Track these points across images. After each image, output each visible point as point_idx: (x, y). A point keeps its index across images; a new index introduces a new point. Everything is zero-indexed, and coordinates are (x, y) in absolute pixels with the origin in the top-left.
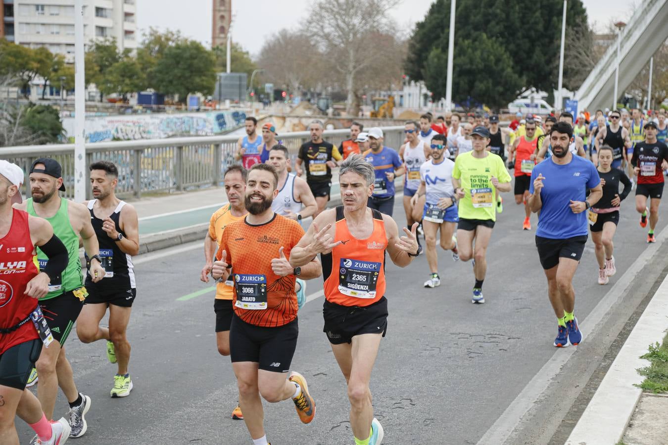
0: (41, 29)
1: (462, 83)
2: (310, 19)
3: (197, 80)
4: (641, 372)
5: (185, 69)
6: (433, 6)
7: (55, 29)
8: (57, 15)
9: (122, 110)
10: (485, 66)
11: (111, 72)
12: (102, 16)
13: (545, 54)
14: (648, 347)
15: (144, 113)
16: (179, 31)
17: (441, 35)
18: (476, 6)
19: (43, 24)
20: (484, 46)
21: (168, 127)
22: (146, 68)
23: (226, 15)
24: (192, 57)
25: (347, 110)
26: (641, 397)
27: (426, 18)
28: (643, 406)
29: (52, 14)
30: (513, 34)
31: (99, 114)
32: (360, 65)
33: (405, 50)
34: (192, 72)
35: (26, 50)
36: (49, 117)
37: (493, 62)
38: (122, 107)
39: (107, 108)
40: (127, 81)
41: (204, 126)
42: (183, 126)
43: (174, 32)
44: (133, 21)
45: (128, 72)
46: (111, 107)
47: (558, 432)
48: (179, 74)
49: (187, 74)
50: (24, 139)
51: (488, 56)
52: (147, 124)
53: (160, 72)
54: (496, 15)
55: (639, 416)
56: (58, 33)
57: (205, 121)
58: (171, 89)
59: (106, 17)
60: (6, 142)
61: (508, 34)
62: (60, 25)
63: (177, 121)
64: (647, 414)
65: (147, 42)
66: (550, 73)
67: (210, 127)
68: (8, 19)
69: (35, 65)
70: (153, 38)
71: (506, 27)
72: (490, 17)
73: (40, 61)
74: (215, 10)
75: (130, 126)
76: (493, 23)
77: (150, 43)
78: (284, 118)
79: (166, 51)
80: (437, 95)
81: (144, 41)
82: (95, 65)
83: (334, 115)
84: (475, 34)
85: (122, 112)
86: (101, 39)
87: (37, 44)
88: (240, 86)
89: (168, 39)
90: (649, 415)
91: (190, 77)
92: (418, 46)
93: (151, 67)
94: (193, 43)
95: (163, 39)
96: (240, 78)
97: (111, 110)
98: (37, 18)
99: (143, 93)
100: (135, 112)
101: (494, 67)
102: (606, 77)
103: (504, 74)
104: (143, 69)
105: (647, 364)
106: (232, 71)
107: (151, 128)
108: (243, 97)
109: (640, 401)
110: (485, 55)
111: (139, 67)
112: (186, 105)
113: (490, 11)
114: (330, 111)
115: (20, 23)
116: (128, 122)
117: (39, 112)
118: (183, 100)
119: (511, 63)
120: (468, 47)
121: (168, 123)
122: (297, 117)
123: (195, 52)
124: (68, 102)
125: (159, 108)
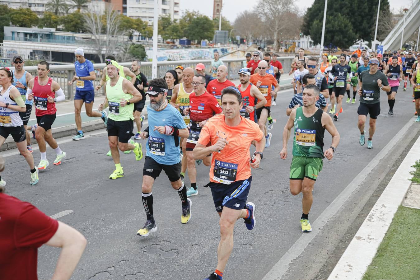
0: (138, 10)
1: (328, 36)
2: (258, 6)
3: (206, 33)
4: (411, 173)
5: (200, 29)
7: (144, 10)
8: (145, 3)
9: (172, 47)
10: (339, 29)
11: (168, 30)
12: (165, 4)
13: (368, 23)
14: (415, 162)
15: (182, 48)
16: (198, 11)
17: (320, 14)
19: (139, 8)
20: (339, 19)
21: (192, 55)
22: (183, 28)
23: (219, 4)
24: (204, 23)
25: (274, 48)
26: (411, 185)
27: (312, 5)
28: (412, 189)
29: (143, 3)
30: (353, 14)
31: (162, 49)
32: (280, 27)
33: (302, 21)
34: (203, 30)
35: (131, 19)
36: (140, 50)
37: (343, 27)
38: (172, 46)
39: (165, 46)
40: (175, 34)
41: (208, 55)
42: (199, 55)
43: (196, 12)
44: (178, 7)
45: (175, 30)
46: (167, 46)
47: (370, 199)
48: (198, 31)
49: (202, 31)
50: (129, 60)
51: (341, 24)
52: (183, 53)
53: (189, 30)
55: (410, 193)
56: (145, 12)
57: (209, 52)
58: (194, 38)
59: (166, 4)
60: (122, 61)
61: (351, 14)
62: (147, 8)
63: (196, 52)
64: (413, 193)
65: (184, 16)
66: (371, 32)
67: (211, 55)
68: (124, 6)
69: (135, 26)
70: (187, 14)
71: (350, 11)
72: (343, 6)
73: (138, 25)
74: (215, 2)
75: (175, 54)
76: (345, 8)
77: (185, 16)
78: (244, 52)
79: (192, 20)
80: (316, 41)
81: (183, 16)
82: (161, 26)
83: (267, 50)
84: (335, 13)
85: (172, 48)
86: (164, 15)
87: (136, 17)
88: (225, 37)
89: (193, 15)
90: (414, 193)
91: (203, 32)
92: (308, 19)
93: (185, 28)
94: (205, 16)
95: (191, 15)
96: (225, 33)
97: (167, 47)
98: (137, 5)
99: (181, 39)
100: (178, 48)
101: (344, 29)
102: (397, 35)
103: (349, 32)
104: (182, 28)
105: (414, 170)
106: (221, 30)
107: (185, 55)
108: (226, 42)
109: (410, 187)
110: (340, 24)
111: (180, 27)
112: (200, 45)
113: (343, 2)
114: (266, 49)
115: (130, 7)
116: (175, 52)
117: (137, 48)
118: (199, 43)
119: (352, 28)
120: (332, 20)
121: (192, 53)
122: (251, 51)
123: (205, 20)
124: (149, 43)
125: (188, 46)
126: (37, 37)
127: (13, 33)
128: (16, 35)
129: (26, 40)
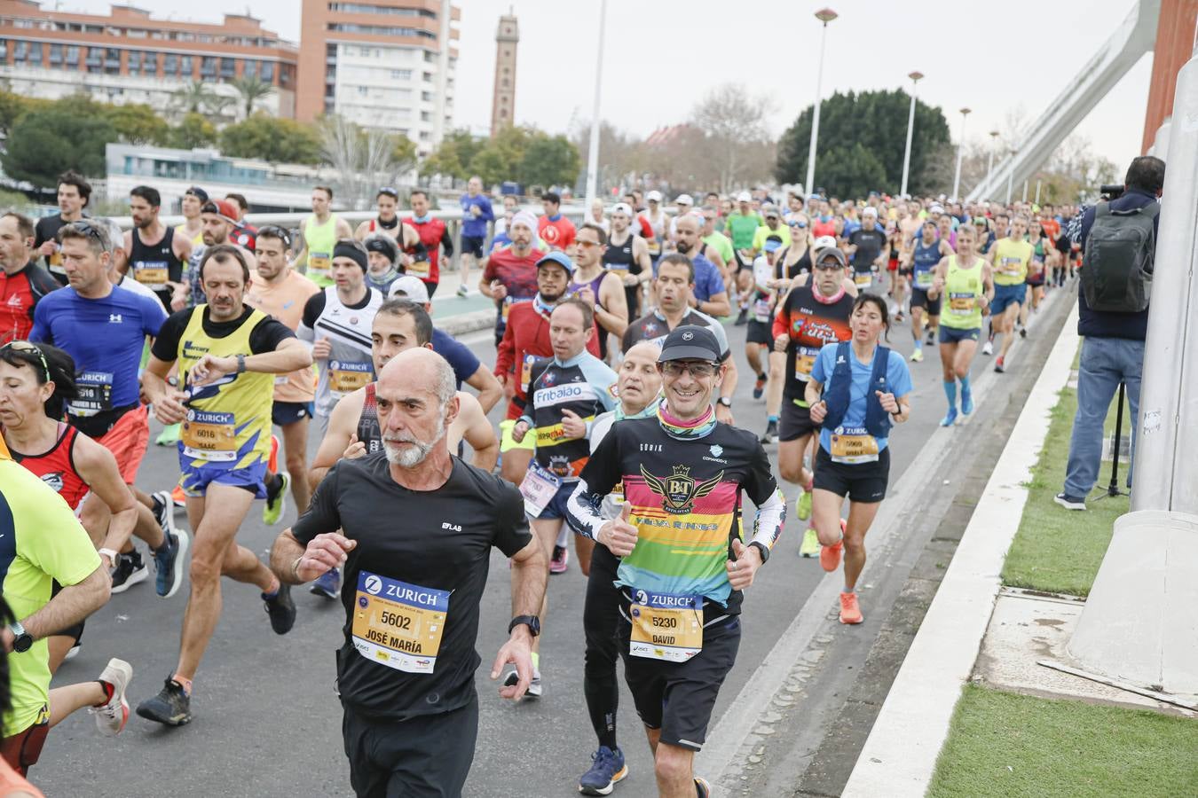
0: (362, 111)
3: (561, 173)
5: (551, 162)
6: (803, 113)
7: (378, 112)
8: (381, 97)
11: (476, 163)
18: (846, 116)
19: (365, 107)
20: (860, 155)
24: (558, 151)
34: (557, 165)
40: (492, 171)
43: (531, 125)
45: (492, 163)
48: (545, 167)
49: (553, 167)
51: (864, 166)
53: (524, 164)
54: (865, 126)
59: (429, 101)
61: (877, 144)
62: (384, 108)
66: (917, 184)
68: (329, 100)
71: (875, 138)
72: (860, 128)
73: (403, 149)
74: (496, 91)
76: (863, 134)
79: (524, 141)
84: (848, 142)
91: (555, 170)
93: (512, 158)
98: (360, 99)
99: (506, 184)
104: (508, 158)
110: (861, 164)
113: (862, 121)
115: (342, 104)
126: (185, 170)
127: (128, 159)
128: (134, 164)
129: (160, 175)
